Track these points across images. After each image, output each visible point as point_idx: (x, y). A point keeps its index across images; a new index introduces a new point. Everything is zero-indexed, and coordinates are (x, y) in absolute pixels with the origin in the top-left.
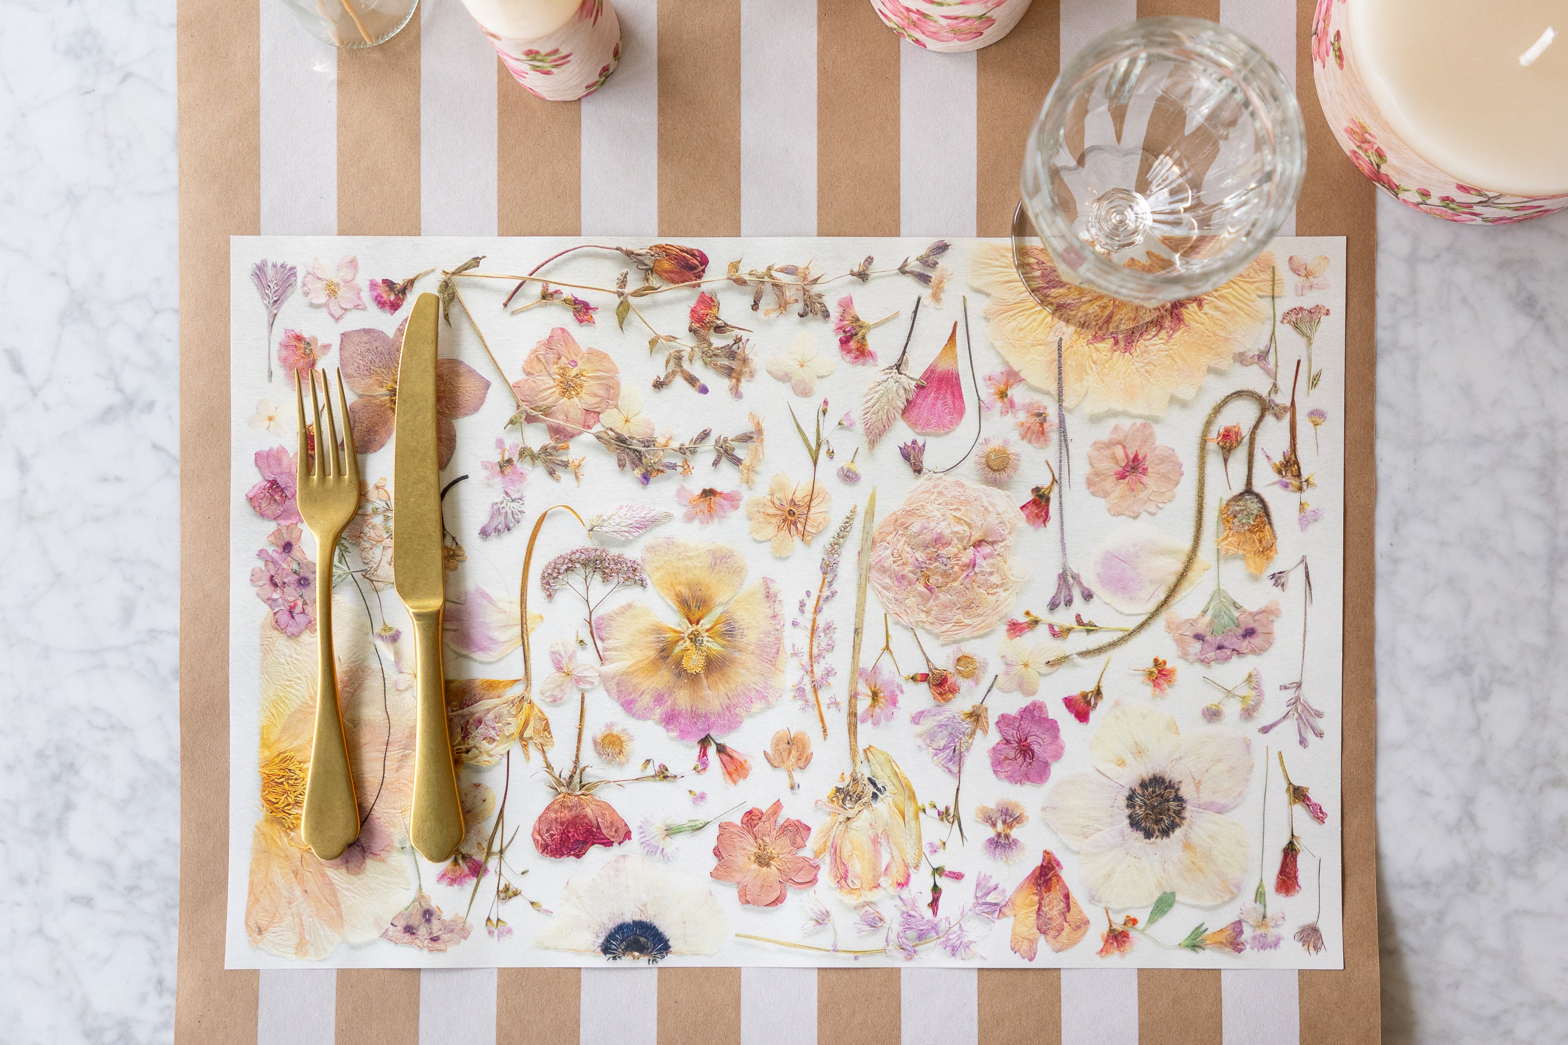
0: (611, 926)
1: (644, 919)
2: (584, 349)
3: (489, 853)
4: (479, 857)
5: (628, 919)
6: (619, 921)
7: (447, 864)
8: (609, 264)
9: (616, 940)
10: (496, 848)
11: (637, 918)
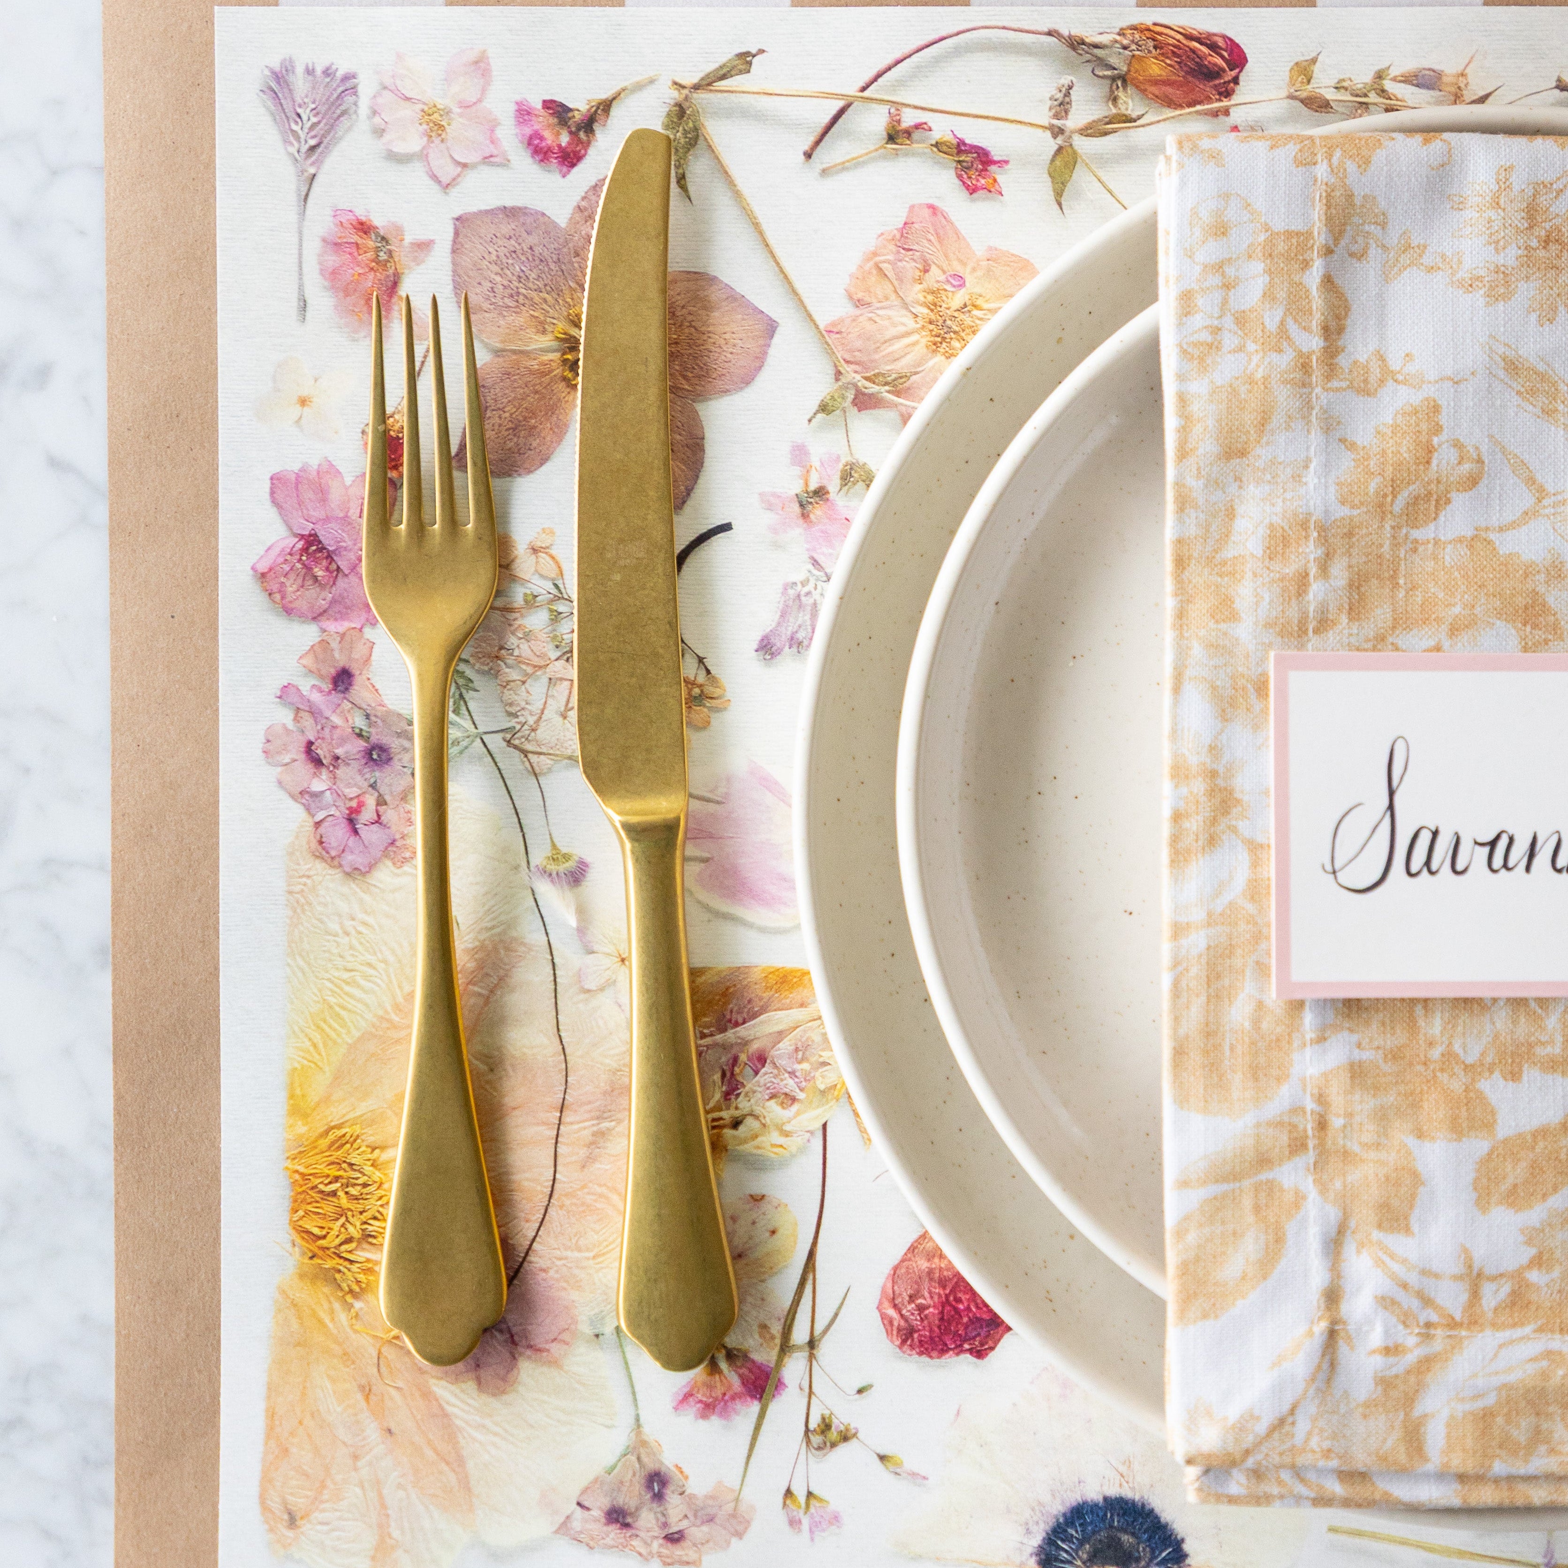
0: (1058, 1507)
1: (1128, 1493)
2: (979, 249)
3: (786, 1347)
4: (765, 1356)
5: (1094, 1492)
6: (1074, 1498)
7: (698, 1373)
8: (1031, 65)
9: (1068, 1539)
10: (800, 1334)
11: (1113, 1491)
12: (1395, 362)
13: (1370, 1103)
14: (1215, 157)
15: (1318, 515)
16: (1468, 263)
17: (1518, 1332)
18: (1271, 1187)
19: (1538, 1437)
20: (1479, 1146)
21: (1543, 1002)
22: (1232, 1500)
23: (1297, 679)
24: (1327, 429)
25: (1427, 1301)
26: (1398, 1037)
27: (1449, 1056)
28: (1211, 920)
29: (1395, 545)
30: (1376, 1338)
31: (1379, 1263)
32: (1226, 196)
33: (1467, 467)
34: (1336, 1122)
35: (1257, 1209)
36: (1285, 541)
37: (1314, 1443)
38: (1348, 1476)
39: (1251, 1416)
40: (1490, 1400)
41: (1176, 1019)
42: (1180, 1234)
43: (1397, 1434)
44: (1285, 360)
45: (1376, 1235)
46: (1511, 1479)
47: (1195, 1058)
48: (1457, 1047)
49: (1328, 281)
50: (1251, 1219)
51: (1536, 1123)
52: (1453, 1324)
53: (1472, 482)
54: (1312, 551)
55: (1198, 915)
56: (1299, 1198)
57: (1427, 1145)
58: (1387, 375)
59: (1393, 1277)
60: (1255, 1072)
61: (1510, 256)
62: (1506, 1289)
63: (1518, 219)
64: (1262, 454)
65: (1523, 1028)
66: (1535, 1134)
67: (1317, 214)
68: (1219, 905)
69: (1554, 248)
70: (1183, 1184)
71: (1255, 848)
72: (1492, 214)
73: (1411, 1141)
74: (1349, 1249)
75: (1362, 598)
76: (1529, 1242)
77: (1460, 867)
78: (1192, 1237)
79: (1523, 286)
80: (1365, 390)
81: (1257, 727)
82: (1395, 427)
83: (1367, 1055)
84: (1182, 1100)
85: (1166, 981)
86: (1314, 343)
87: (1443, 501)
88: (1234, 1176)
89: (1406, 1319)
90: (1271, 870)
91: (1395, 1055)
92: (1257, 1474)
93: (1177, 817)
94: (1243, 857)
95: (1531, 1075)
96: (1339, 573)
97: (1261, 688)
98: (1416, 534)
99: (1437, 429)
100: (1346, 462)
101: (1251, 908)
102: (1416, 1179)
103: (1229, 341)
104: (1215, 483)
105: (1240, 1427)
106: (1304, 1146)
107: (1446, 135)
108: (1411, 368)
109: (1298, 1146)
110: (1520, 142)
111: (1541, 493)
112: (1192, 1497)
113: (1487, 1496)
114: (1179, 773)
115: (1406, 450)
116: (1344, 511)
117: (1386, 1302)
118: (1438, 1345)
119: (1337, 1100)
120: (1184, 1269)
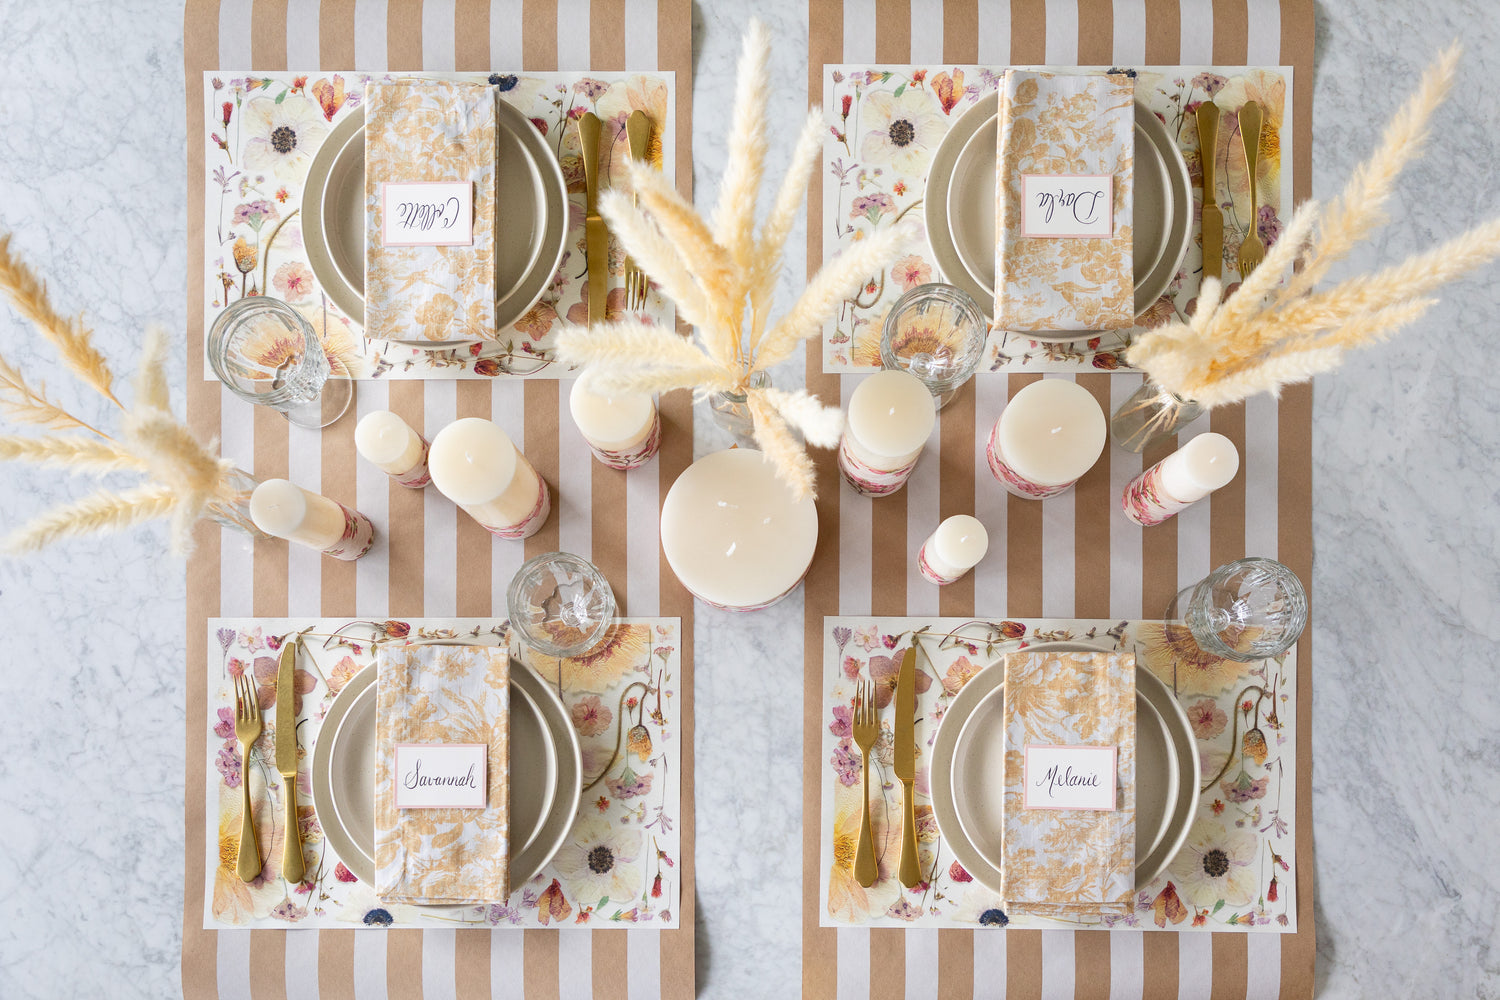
0: (368, 911)
1: (380, 908)
2: (357, 665)
3: (316, 880)
4: (312, 882)
5: (375, 908)
6: (371, 909)
7: (299, 884)
8: (368, 629)
9: (370, 917)
10: (319, 878)
11: (377, 908)
12: (421, 689)
13: (412, 829)
14: (387, 650)
15: (405, 718)
16: (435, 671)
17: (440, 872)
18: (394, 844)
19: (444, 891)
20: (433, 837)
21: (446, 810)
23: (399, 749)
24: (407, 701)
25: (423, 866)
26: (419, 816)
27: (428, 820)
28: (383, 794)
29: (420, 723)
30: (413, 872)
31: (413, 858)
32: (388, 658)
33: (434, 709)
34: (406, 832)
35: (391, 849)
36: (398, 723)
37: (402, 892)
38: (408, 898)
39: (390, 887)
40: (434, 884)
41: (377, 813)
42: (377, 852)
43: (417, 890)
44: (399, 689)
45: (413, 853)
46: (439, 899)
47: (380, 820)
48: (430, 818)
49: (408, 674)
51: (445, 832)
52: (427, 870)
53: (435, 712)
54: (403, 725)
55: (381, 793)
56: (399, 846)
57: (423, 836)
58: (420, 691)
59: (416, 861)
60: (391, 823)
61: (444, 668)
62: (438, 863)
63: (445, 662)
64: (393, 706)
65: (442, 814)
66: (444, 835)
67: (406, 662)
68: (385, 791)
69: (452, 667)
70: (378, 843)
71: (392, 781)
72: (440, 661)
73: (420, 836)
74: (408, 856)
75: (413, 734)
76: (442, 854)
77: (430, 784)
78: (379, 853)
79: (446, 675)
80: (415, 694)
81: (392, 758)
82: (420, 701)
83: (412, 819)
84: (377, 828)
85: (376, 805)
86: (405, 685)
87: (429, 715)
88: (387, 842)
89: (419, 869)
90: (394, 785)
91: (418, 819)
92: (395, 898)
93: (378, 775)
94: (390, 783)
95: (444, 823)
96: (409, 729)
97: (393, 751)
98: (424, 722)
99: (429, 702)
100: (411, 708)
101: (391, 792)
102: (421, 842)
103: (389, 685)
104: (385, 712)
105: (387, 889)
108: (424, 690)
109: (399, 836)
110: (451, 647)
111: (448, 714)
113: (434, 903)
114: (378, 767)
115: (422, 705)
116: (410, 717)
117: (414, 865)
118: (425, 874)
119: (406, 828)
120: (378, 858)
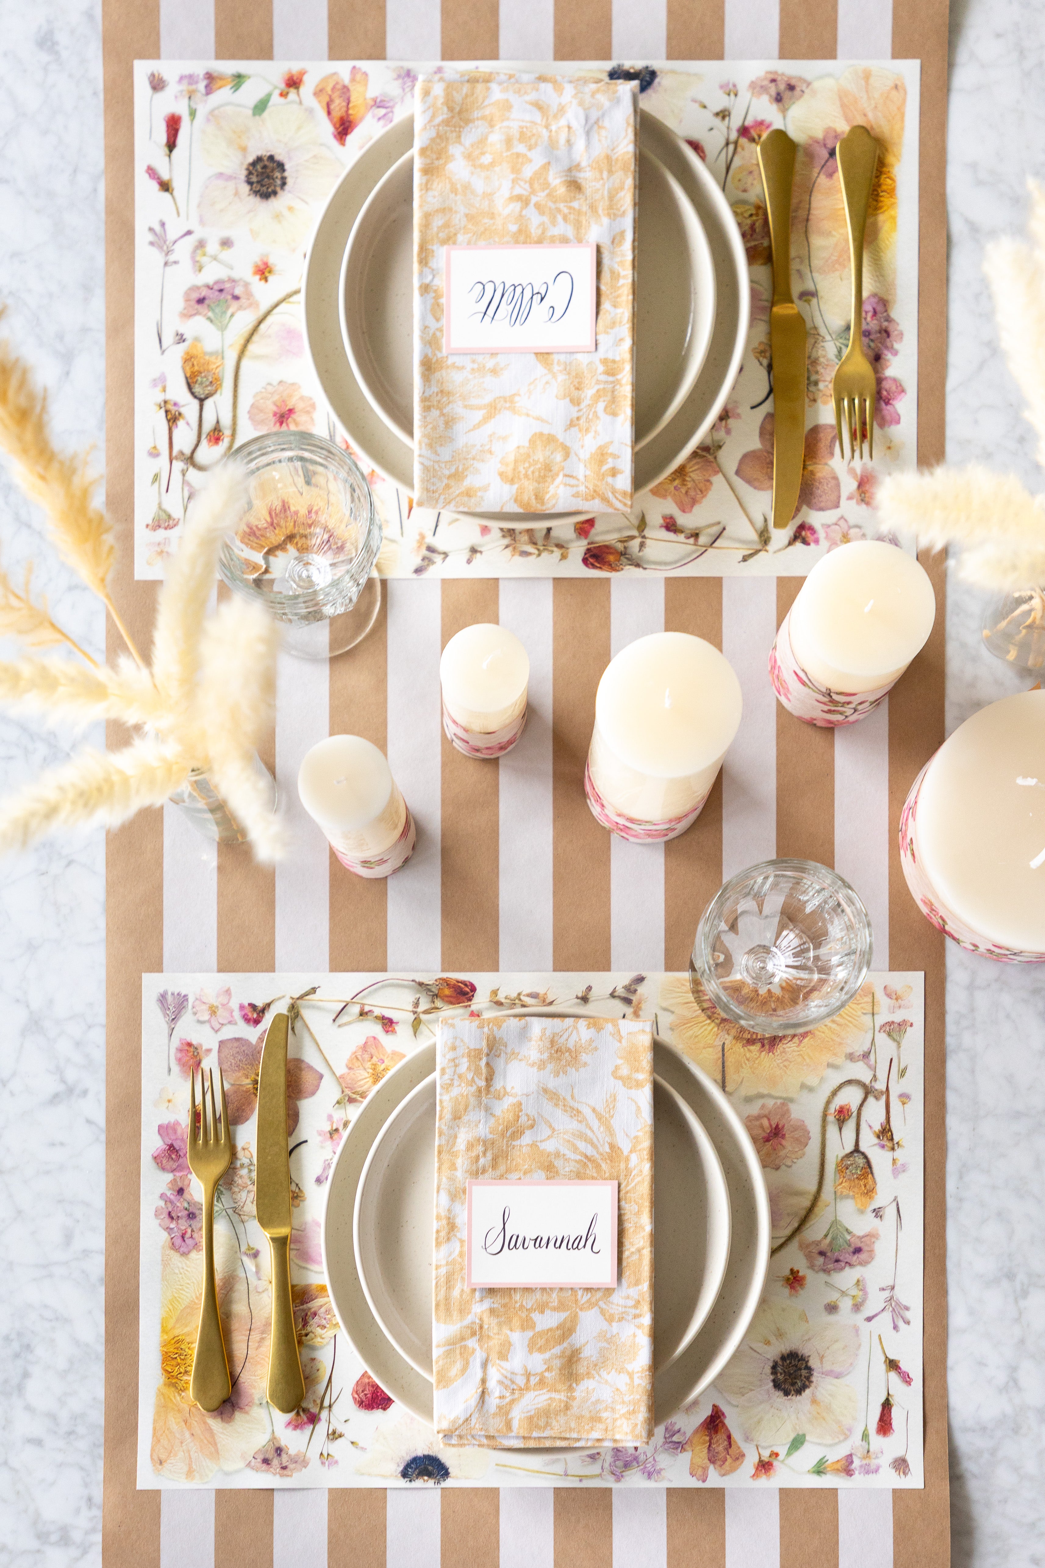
0: (408, 1458)
1: (431, 1453)
2: (389, 1051)
3: (322, 1407)
4: (314, 1410)
5: (420, 1453)
6: (413, 1455)
7: (292, 1415)
8: (406, 991)
9: (411, 1467)
10: (326, 1403)
11: (426, 1453)
12: (508, 1089)
13: (496, 1321)
14: (453, 1026)
15: (483, 1137)
16: (532, 1059)
17: (541, 1392)
18: (465, 1347)
19: (547, 1424)
20: (530, 1334)
21: (551, 1289)
22: (453, 1445)
23: (474, 1188)
24: (486, 1110)
25: (513, 1382)
26: (507, 1300)
27: (522, 1306)
28: (447, 1264)
29: (507, 1146)
30: (497, 1394)
31: (498, 1370)
32: (455, 1038)
33: (530, 1122)
34: (486, 1327)
35: (461, 1354)
36: (473, 1146)
37: (477, 1426)
38: (488, 1437)
39: (458, 1418)
40: (532, 1413)
41: (436, 1295)
42: (437, 1362)
43: (503, 1423)
44: (474, 1088)
45: (497, 1361)
46: (539, 1438)
47: (442, 1307)
48: (524, 1303)
49: (488, 1064)
50: (458, 1357)
51: (549, 1327)
52: (521, 1389)
53: (532, 1127)
54: (480, 1149)
55: (443, 1262)
56: (474, 1350)
57: (513, 1334)
58: (506, 1093)
59: (502, 1374)
60: (461, 1311)
61: (546, 1056)
62: (538, 1378)
63: (548, 1045)
64: (465, 1118)
65: (545, 1297)
66: (548, 1330)
67: (484, 1043)
68: (450, 1259)
69: (559, 1053)
70: (438, 1346)
71: (462, 1241)
72: (540, 1043)
73: (509, 1332)
74: (489, 1366)
75: (496, 1163)
76: (545, 1363)
77: (525, 1246)
78: (441, 1363)
79: (549, 1065)
80: (499, 1098)
81: (463, 1204)
82: (508, 1110)
83: (496, 1306)
84: (438, 1320)
85: (434, 1282)
86: (483, 1083)
87: (522, 1133)
88: (454, 1344)
89: (506, 1387)
90: (466, 1248)
91: (505, 1306)
92: (460, 1437)
93: (438, 1232)
94: (458, 1244)
95: (548, 1312)
96: (489, 1155)
97: (464, 1192)
98: (514, 1143)
99: (521, 1110)
100: (492, 1121)
101: (460, 1260)
102: (510, 1344)
103: (456, 1083)
104: (451, 1128)
105: (454, 1422)
106: (475, 1334)
107: (527, 1018)
108: (513, 1091)
109: (473, 1334)
110: (550, 1019)
111: (554, 1130)
112: (442, 1446)
113: (532, 1444)
114: (438, 1218)
115: (511, 1116)
116: (491, 1136)
117: (500, 1382)
118: (516, 1396)
119: (486, 1319)
120: (438, 1373)
